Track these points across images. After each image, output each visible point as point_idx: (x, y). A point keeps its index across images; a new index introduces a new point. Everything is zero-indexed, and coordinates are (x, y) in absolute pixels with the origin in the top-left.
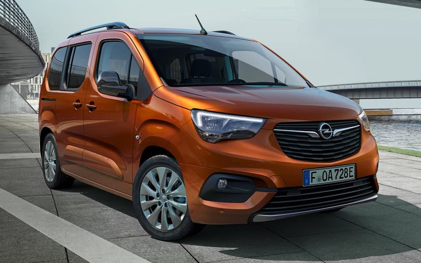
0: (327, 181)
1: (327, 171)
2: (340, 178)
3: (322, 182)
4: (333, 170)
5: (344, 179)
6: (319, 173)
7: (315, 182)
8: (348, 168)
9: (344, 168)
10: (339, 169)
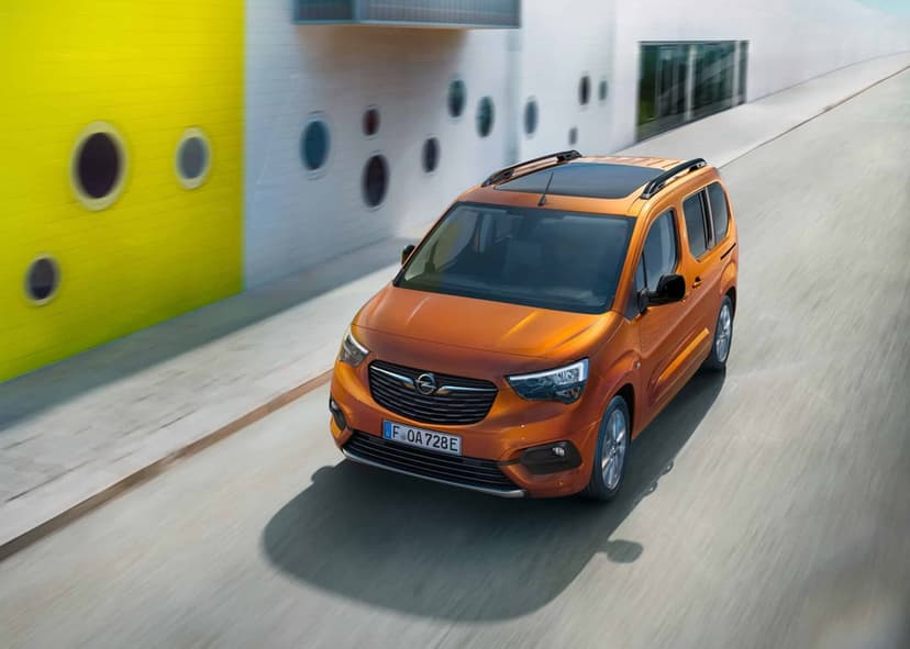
0: (414, 443)
1: (416, 431)
2: (434, 445)
3: (407, 441)
4: (423, 433)
5: (441, 449)
6: (403, 430)
7: (397, 438)
8: (449, 438)
9: (441, 436)
10: (433, 434)
